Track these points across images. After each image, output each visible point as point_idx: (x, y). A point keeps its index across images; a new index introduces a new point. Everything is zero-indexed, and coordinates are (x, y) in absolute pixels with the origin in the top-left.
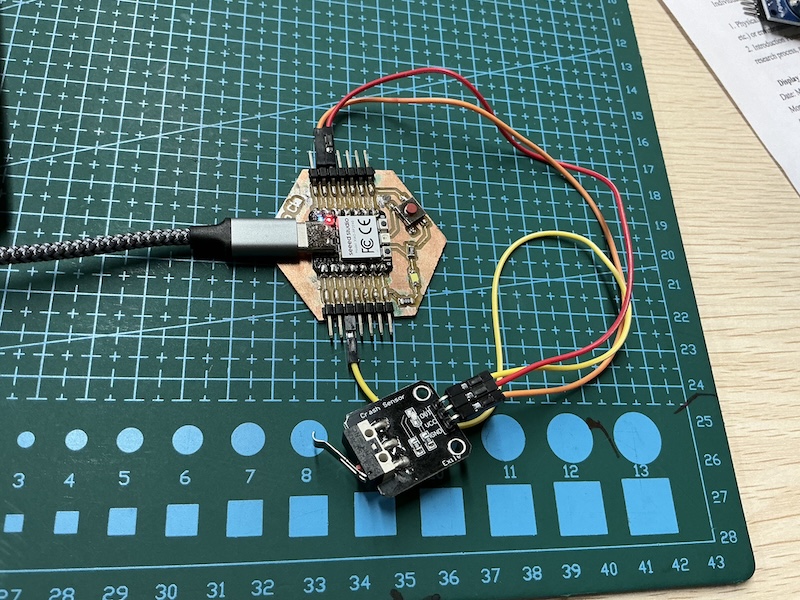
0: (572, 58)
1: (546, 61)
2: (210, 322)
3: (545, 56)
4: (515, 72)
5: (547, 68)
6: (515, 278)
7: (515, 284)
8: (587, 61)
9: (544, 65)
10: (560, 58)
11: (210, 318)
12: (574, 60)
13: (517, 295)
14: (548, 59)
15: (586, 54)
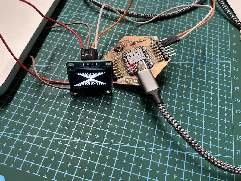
0: (212, 62)
1: (200, 62)
2: (28, 135)
3: (200, 60)
4: (185, 64)
5: (200, 64)
6: (162, 147)
7: (161, 149)
8: (218, 64)
9: (199, 63)
10: (206, 62)
11: (29, 134)
12: (212, 63)
13: (160, 155)
14: (201, 61)
15: (218, 62)
